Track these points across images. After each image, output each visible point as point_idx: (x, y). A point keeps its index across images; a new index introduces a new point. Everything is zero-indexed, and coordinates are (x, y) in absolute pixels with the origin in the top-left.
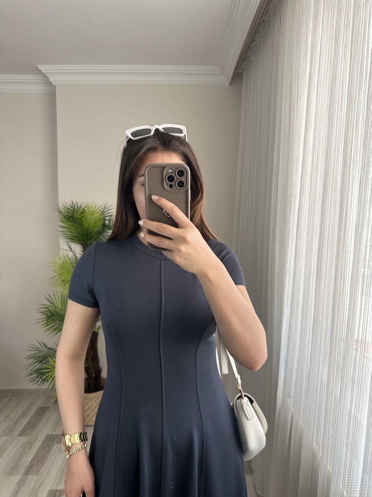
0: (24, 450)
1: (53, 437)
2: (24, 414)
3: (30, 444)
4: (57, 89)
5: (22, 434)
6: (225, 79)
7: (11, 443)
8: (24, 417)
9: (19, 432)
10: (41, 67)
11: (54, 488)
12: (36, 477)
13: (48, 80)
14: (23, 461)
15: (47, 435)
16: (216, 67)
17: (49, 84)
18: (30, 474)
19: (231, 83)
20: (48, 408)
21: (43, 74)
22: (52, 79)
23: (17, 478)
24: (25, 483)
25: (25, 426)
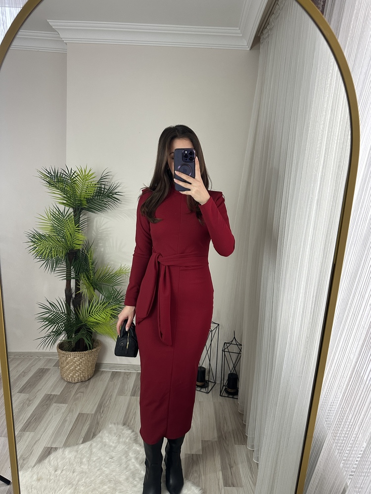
0: (23, 406)
1: (52, 397)
3: (29, 402)
4: (68, 47)
5: (22, 391)
6: (246, 43)
9: (18, 389)
10: (52, 22)
12: (32, 434)
13: (59, 36)
14: (21, 418)
15: (46, 394)
16: (238, 29)
18: (27, 431)
19: (251, 48)
25: (25, 384)
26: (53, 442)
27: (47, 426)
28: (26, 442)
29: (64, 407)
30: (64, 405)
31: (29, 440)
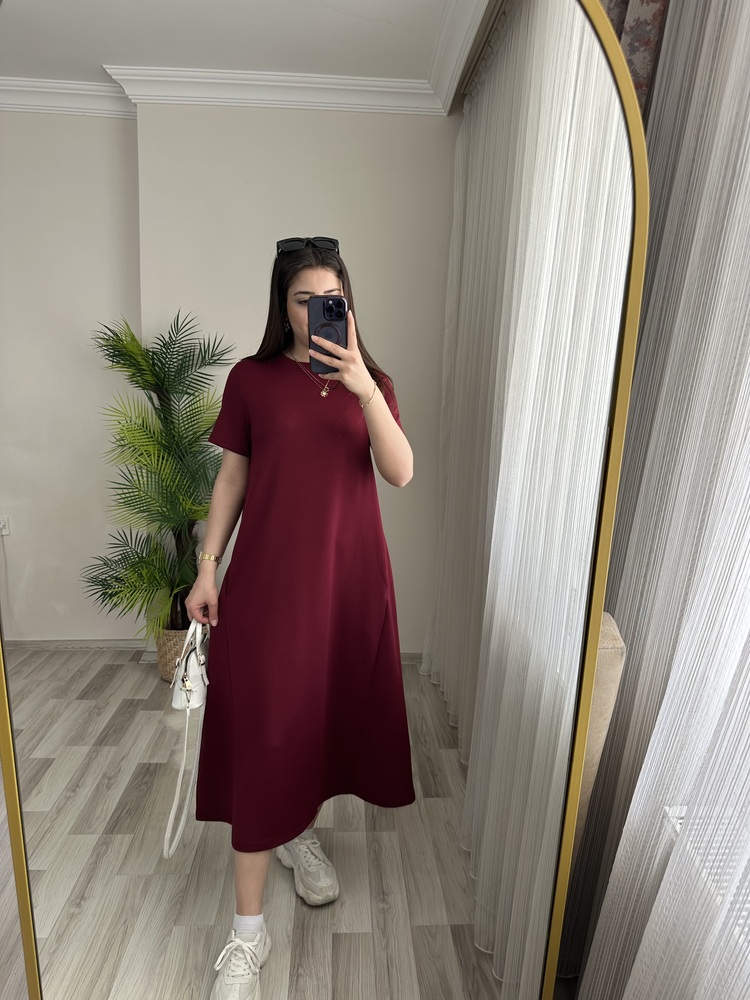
0: (89, 716)
1: (135, 703)
2: (81, 673)
3: (99, 711)
4: (139, 110)
5: (83, 696)
6: (440, 105)
7: (66, 708)
8: (80, 677)
9: (77, 695)
10: (110, 69)
11: (145, 761)
12: (114, 749)
13: (123, 92)
14: (90, 730)
15: (124, 700)
16: (426, 81)
17: (125, 99)
18: (105, 745)
19: (450, 113)
20: (121, 666)
21: (114, 81)
22: (130, 91)
24: (97, 756)
26: (150, 757)
27: (137, 738)
28: (107, 757)
30: (158, 712)
31: (111, 754)
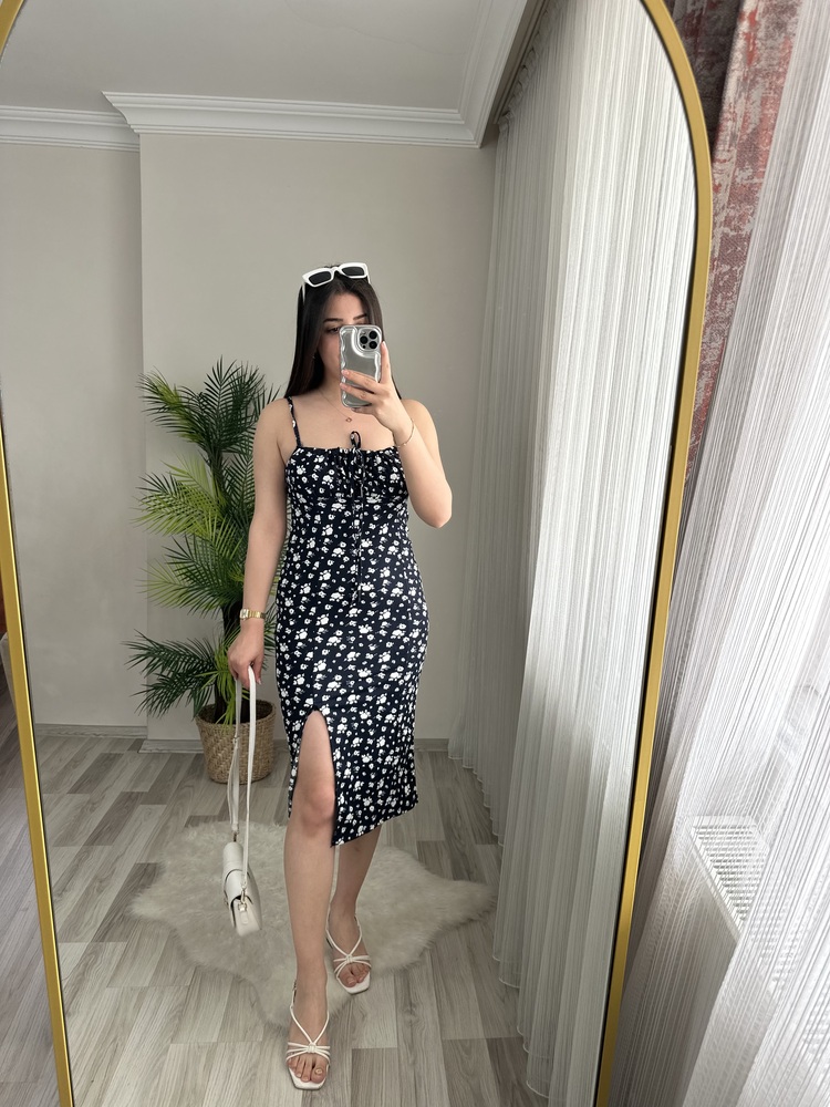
0: (82, 811)
1: (133, 796)
2: (75, 763)
3: (92, 806)
4: (142, 141)
5: (75, 790)
6: (472, 136)
7: (56, 804)
8: (75, 767)
9: (68, 788)
10: (111, 96)
11: (143, 862)
12: (107, 848)
13: (124, 121)
14: (82, 828)
15: (123, 792)
16: (456, 111)
17: (128, 130)
18: (98, 845)
19: (483, 145)
20: (120, 755)
21: (115, 110)
22: (131, 119)
23: (75, 850)
24: (88, 856)
25: (81, 779)
26: (149, 856)
27: (134, 836)
28: (99, 858)
29: (160, 809)
30: (160, 806)
31: (104, 855)
